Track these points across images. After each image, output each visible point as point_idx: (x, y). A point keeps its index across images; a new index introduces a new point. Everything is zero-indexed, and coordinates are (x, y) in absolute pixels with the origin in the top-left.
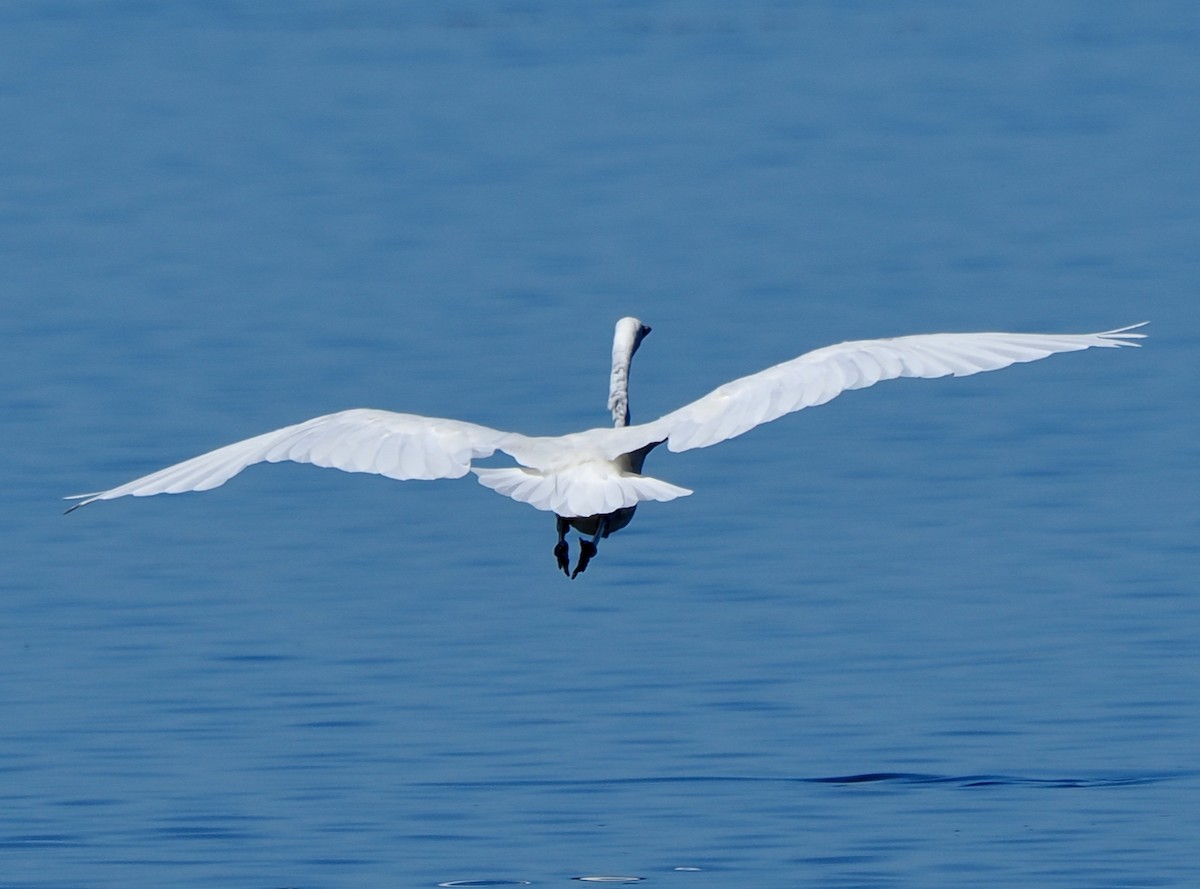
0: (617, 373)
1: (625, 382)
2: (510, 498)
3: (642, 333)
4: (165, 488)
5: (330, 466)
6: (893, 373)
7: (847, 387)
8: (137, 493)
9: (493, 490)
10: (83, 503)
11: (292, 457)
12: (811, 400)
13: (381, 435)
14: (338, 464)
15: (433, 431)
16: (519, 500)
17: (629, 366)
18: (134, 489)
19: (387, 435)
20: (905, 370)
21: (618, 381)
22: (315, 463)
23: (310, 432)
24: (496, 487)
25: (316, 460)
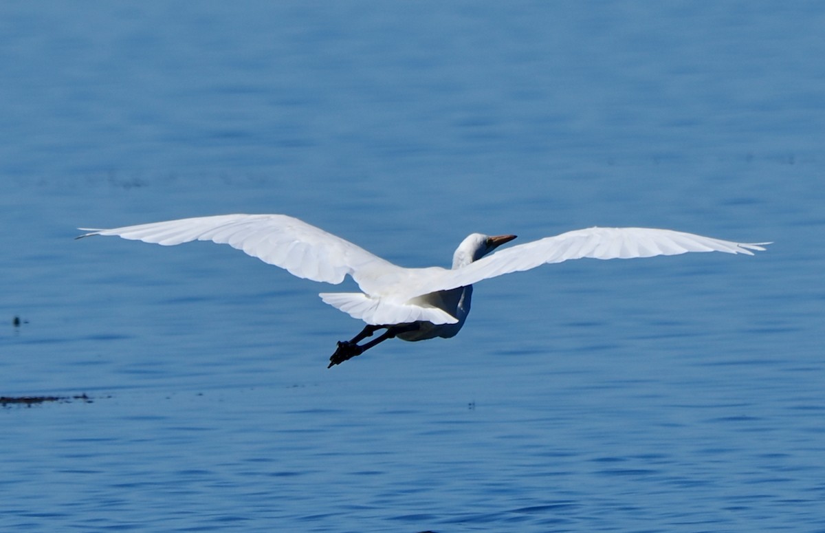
4: (142, 236)
5: (255, 256)
8: (123, 236)
10: (88, 235)
11: (231, 243)
13: (293, 241)
14: (261, 256)
18: (121, 233)
19: (297, 242)
22: (245, 252)
23: (248, 226)
25: (247, 249)
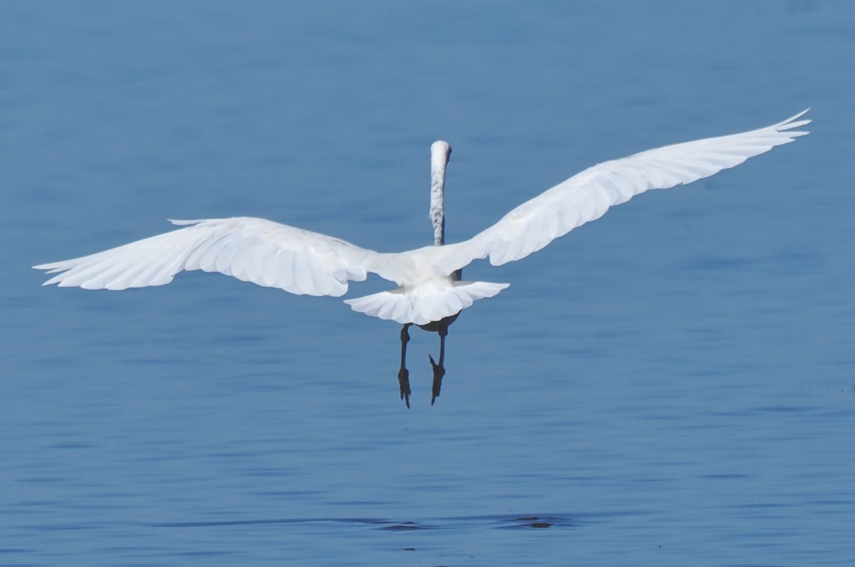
0: (436, 191)
1: (441, 199)
2: (378, 318)
3: (449, 152)
5: (231, 274)
6: (642, 188)
7: (612, 204)
9: (363, 313)
11: (201, 266)
12: (588, 216)
13: (275, 251)
15: (312, 250)
16: (385, 318)
17: (444, 185)
19: (280, 251)
20: (649, 185)
21: (436, 198)
22: (220, 271)
24: (366, 311)
